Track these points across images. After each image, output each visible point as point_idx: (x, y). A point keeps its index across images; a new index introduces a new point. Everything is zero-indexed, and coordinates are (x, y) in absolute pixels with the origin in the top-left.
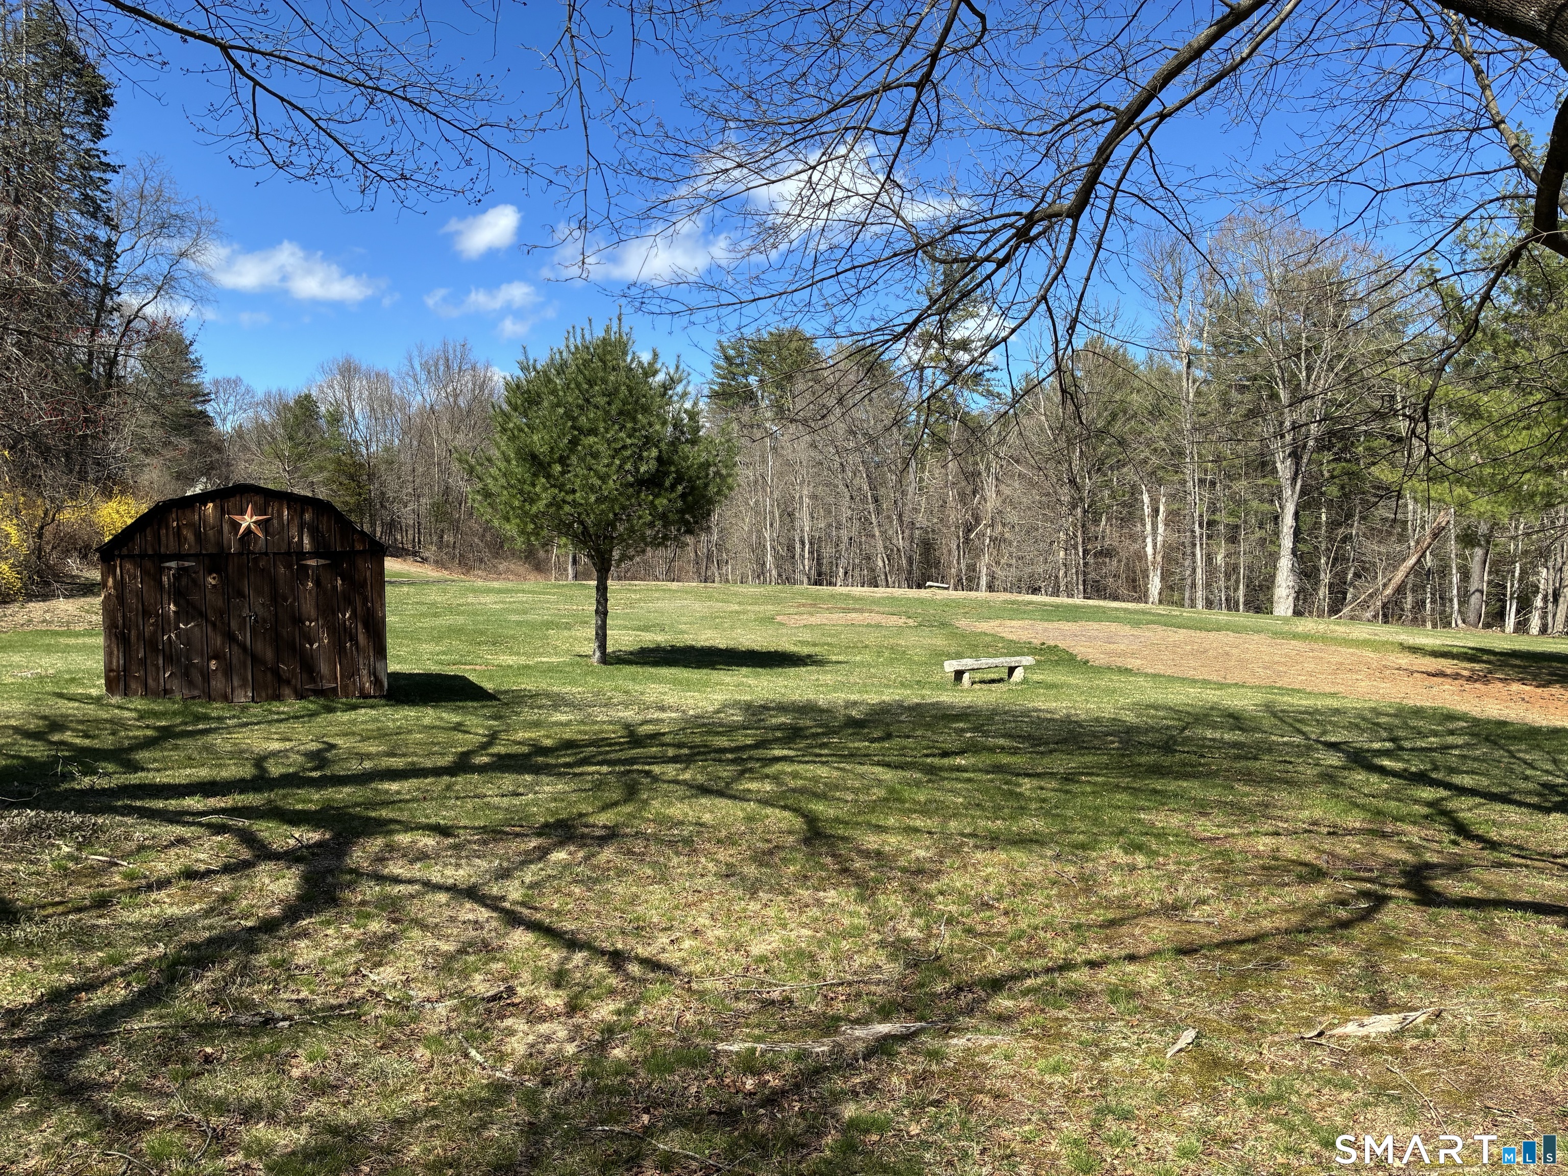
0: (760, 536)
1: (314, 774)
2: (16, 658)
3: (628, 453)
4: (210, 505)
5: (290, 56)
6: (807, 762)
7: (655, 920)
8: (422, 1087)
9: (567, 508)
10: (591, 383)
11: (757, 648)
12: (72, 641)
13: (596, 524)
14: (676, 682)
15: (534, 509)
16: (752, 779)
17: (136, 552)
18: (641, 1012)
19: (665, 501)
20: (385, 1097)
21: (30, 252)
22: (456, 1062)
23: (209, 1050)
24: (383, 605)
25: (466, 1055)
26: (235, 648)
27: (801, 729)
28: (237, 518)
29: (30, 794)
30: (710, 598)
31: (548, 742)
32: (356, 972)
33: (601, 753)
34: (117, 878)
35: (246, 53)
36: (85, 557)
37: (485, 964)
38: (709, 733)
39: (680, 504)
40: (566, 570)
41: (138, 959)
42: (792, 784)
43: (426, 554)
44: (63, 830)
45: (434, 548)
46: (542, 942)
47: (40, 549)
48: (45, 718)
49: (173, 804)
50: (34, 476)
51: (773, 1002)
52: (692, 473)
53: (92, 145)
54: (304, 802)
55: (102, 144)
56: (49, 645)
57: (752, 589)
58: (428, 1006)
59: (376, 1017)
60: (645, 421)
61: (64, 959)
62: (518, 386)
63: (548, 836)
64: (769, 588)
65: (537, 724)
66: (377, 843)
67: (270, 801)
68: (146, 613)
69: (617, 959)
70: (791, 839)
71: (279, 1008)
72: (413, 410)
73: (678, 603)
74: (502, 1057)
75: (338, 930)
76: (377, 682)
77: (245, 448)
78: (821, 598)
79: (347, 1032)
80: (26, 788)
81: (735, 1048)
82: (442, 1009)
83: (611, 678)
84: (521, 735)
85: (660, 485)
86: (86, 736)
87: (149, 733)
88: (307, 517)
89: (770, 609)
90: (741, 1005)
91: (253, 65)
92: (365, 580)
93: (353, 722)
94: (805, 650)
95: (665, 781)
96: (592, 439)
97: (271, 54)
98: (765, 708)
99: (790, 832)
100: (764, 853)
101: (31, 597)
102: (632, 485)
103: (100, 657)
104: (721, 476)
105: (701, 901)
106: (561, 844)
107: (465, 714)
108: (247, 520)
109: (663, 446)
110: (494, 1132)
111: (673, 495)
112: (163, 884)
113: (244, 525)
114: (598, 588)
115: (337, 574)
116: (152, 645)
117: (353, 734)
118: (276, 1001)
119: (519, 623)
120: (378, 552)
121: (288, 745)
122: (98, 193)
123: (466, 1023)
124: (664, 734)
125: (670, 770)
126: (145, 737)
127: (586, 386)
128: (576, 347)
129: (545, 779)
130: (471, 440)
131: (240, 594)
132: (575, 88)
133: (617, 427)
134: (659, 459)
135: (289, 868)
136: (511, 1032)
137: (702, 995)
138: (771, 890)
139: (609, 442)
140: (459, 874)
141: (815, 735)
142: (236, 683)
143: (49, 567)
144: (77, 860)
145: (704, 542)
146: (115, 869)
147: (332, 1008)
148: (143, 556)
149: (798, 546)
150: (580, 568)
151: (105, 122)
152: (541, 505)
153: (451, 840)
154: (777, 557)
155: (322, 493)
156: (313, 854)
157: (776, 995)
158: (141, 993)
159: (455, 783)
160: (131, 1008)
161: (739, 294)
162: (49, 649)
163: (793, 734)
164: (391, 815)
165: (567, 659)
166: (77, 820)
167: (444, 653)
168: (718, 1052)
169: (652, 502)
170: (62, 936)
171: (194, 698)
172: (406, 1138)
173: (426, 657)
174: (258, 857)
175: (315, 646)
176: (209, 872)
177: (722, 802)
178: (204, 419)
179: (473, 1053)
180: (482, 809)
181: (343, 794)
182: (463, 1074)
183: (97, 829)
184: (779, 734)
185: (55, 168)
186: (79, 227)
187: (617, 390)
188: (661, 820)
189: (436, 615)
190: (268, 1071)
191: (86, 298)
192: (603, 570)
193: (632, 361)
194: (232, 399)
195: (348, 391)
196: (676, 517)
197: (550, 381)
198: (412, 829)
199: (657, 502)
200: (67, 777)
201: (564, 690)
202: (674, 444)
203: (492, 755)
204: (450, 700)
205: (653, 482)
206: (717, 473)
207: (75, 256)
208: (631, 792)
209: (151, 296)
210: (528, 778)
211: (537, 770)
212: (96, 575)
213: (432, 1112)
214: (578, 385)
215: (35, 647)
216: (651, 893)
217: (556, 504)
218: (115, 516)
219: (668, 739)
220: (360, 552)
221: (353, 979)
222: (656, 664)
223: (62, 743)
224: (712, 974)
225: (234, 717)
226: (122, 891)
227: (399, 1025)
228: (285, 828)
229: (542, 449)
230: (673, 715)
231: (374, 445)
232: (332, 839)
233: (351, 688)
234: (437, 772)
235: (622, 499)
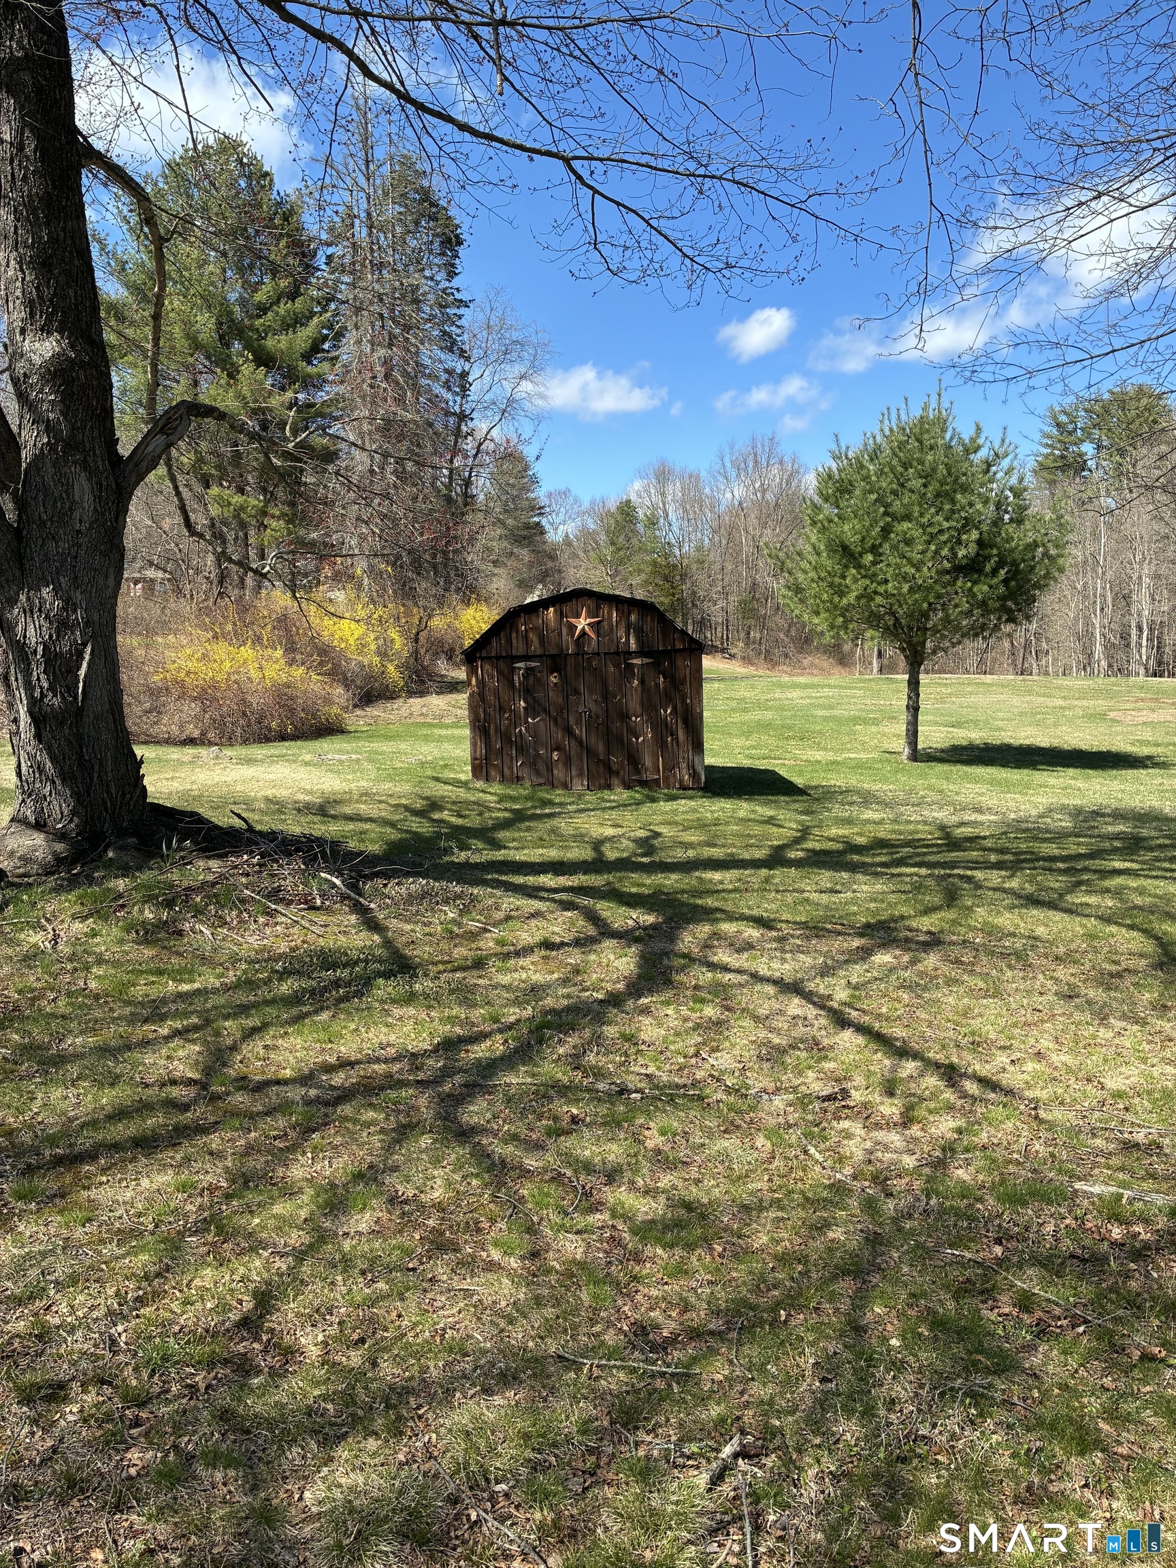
0: (1088, 623)
1: (645, 860)
2: (403, 746)
3: (944, 538)
4: (551, 609)
5: (625, 157)
6: (1156, 877)
7: (992, 1036)
8: (766, 1178)
9: (879, 600)
10: (906, 466)
11: (1084, 747)
12: (443, 732)
13: (910, 615)
14: (993, 782)
15: (845, 601)
16: (1088, 892)
17: (493, 654)
18: (984, 1134)
19: (986, 588)
20: (733, 1182)
21: (402, 388)
22: (796, 1157)
23: (575, 1111)
24: (701, 701)
25: (806, 1152)
26: (573, 743)
27: (1144, 839)
28: (573, 620)
29: (421, 865)
30: (1030, 692)
31: (861, 840)
32: (697, 1054)
33: (918, 855)
34: (491, 944)
35: (585, 162)
36: (450, 658)
37: (818, 1062)
38: (1035, 839)
39: (1002, 589)
40: (871, 663)
41: (512, 1019)
42: (1139, 901)
43: (734, 651)
44: (448, 898)
45: (741, 644)
46: (873, 1046)
47: (416, 652)
48: (427, 798)
49: (531, 880)
50: (411, 588)
51: (1137, 1145)
52: (1017, 556)
53: (447, 284)
54: (638, 885)
55: (456, 282)
56: (426, 735)
57: (1077, 682)
58: (766, 1097)
59: (718, 1101)
60: (964, 501)
61: (454, 1012)
62: (830, 477)
63: (872, 937)
64: (1100, 681)
65: (849, 822)
66: (705, 929)
67: (609, 883)
68: (502, 709)
69: (951, 1074)
70: (1143, 962)
71: (632, 1081)
72: (722, 508)
73: (994, 698)
74: (841, 1160)
75: (678, 1011)
76: (694, 775)
77: (574, 556)
78: (1164, 692)
79: (693, 1113)
80: (418, 860)
81: (1097, 1189)
82: (779, 1102)
83: (923, 776)
84: (834, 832)
85: (980, 571)
86: (460, 816)
87: (507, 815)
88: (633, 618)
89: (1101, 704)
90: (1099, 1142)
91: (592, 173)
92: (685, 677)
93: (675, 812)
94: (1145, 751)
95: (990, 889)
96: (906, 525)
97: (609, 159)
98: (1097, 814)
99: (1142, 956)
100: (1112, 975)
101: (411, 694)
102: (948, 572)
103: (467, 746)
104: (1051, 558)
105: (1042, 1021)
106: (885, 945)
107: (779, 808)
108: (582, 623)
109: (985, 528)
110: (836, 1233)
111: (995, 580)
112: (527, 951)
113: (580, 627)
114: (909, 682)
115: (660, 672)
116: (506, 737)
117: (676, 823)
118: (628, 1072)
119: (826, 719)
120: (696, 649)
121: (620, 831)
122: (454, 328)
123: (803, 1119)
124: (985, 838)
125: (994, 877)
126: (505, 818)
127: (899, 469)
128: (891, 430)
129: (860, 876)
130: (778, 535)
131: (577, 692)
132: (918, 133)
133: (933, 510)
134: (980, 543)
135: (629, 947)
136: (849, 1136)
137: (1051, 1126)
138: (1124, 1017)
139: (923, 526)
140: (784, 968)
141: (1161, 847)
142: (574, 773)
143: (424, 668)
144: (459, 925)
145: (1022, 633)
146: (488, 935)
147: (678, 1086)
148: (498, 658)
149: (1134, 632)
150: (886, 662)
151: (457, 261)
152: (851, 598)
153: (774, 934)
154: (1109, 647)
155: (640, 595)
156: (650, 936)
157: (1140, 1137)
158: (516, 1051)
159: (773, 877)
160: (509, 1061)
161: (1090, 347)
162: (426, 739)
163: (1133, 845)
164: (716, 904)
165: (875, 755)
166: (458, 889)
167: (754, 747)
168: (1076, 1191)
169: (970, 589)
170: (452, 992)
171: (540, 785)
172: (754, 1226)
173: (737, 751)
174: (602, 934)
175: (641, 739)
176: (563, 944)
177: (1056, 916)
178: (539, 529)
179: (812, 1151)
180: (801, 903)
181: (671, 881)
182: (804, 1170)
183: (474, 899)
184: (1117, 844)
185: (419, 310)
186: (441, 362)
187: (934, 470)
188: (990, 930)
189: (745, 710)
190: (626, 1139)
191: (447, 426)
192: (916, 661)
193: (951, 439)
194: (562, 509)
195: (663, 494)
196: (997, 605)
197: (862, 467)
198: (737, 919)
199: (975, 589)
200: (448, 851)
201: (874, 788)
202: (997, 522)
203: (808, 850)
204: (762, 794)
205: (971, 568)
206: (1046, 554)
207: (438, 389)
208: (951, 898)
209: (497, 419)
210: (845, 875)
211: (853, 868)
212: (461, 674)
213: (777, 1204)
214: (892, 469)
215: (416, 737)
216: (986, 1007)
217: (867, 596)
218: (473, 622)
219: (988, 843)
220: (680, 650)
221: (693, 1061)
222: (969, 762)
223: (442, 821)
224: (1062, 1103)
225: (573, 803)
226: (496, 955)
227: (739, 1112)
228: (623, 910)
229: (852, 539)
230: (993, 818)
231: (686, 545)
232: (664, 922)
233: (672, 780)
234: (755, 864)
235: (938, 587)
